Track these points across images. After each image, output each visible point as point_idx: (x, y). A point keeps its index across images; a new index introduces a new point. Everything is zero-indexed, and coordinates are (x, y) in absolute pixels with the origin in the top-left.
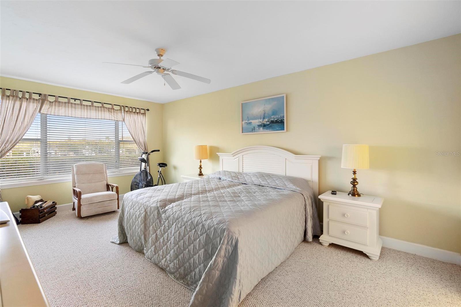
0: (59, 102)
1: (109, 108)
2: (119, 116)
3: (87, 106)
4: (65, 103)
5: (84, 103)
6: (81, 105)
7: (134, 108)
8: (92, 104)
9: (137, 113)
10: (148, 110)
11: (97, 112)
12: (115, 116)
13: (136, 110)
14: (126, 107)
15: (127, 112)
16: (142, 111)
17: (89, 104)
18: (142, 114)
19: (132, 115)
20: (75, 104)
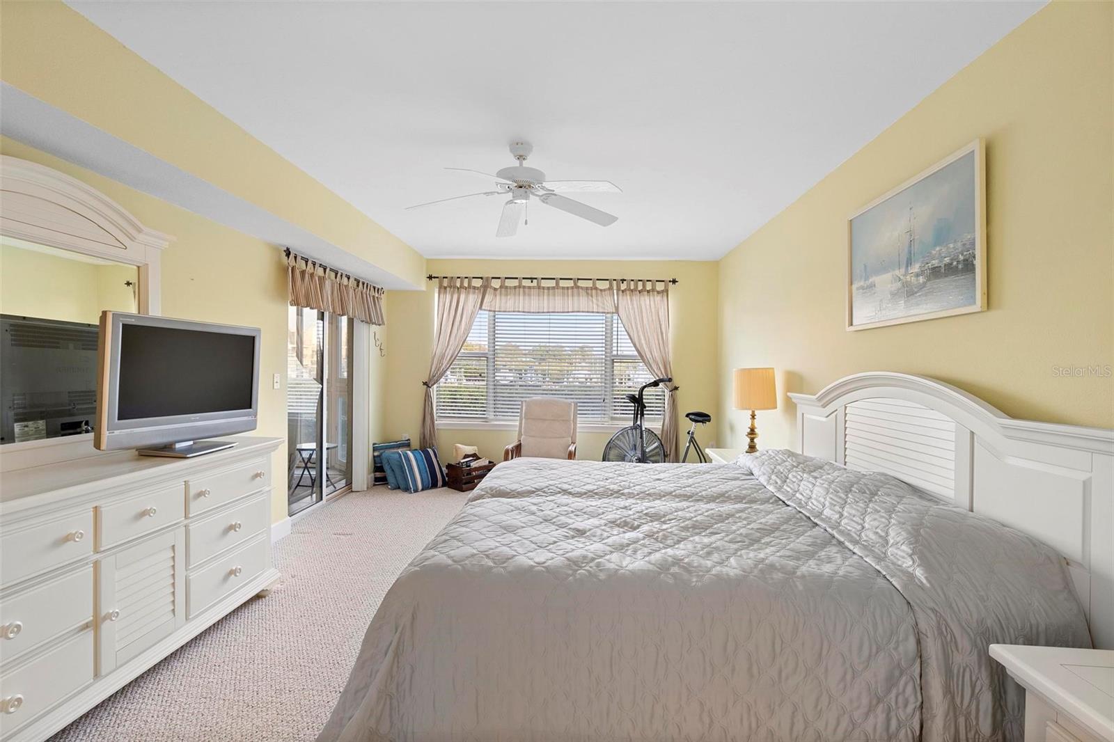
0: (507, 287)
1: (587, 288)
2: (608, 302)
3: (548, 288)
4: (515, 287)
5: (544, 283)
6: (539, 287)
7: (639, 281)
8: (557, 284)
9: (648, 292)
10: (674, 281)
11: (566, 298)
12: (600, 304)
13: (644, 286)
14: (623, 280)
15: (623, 291)
16: (660, 287)
17: (552, 283)
18: (658, 292)
19: (636, 298)
20: (529, 288)
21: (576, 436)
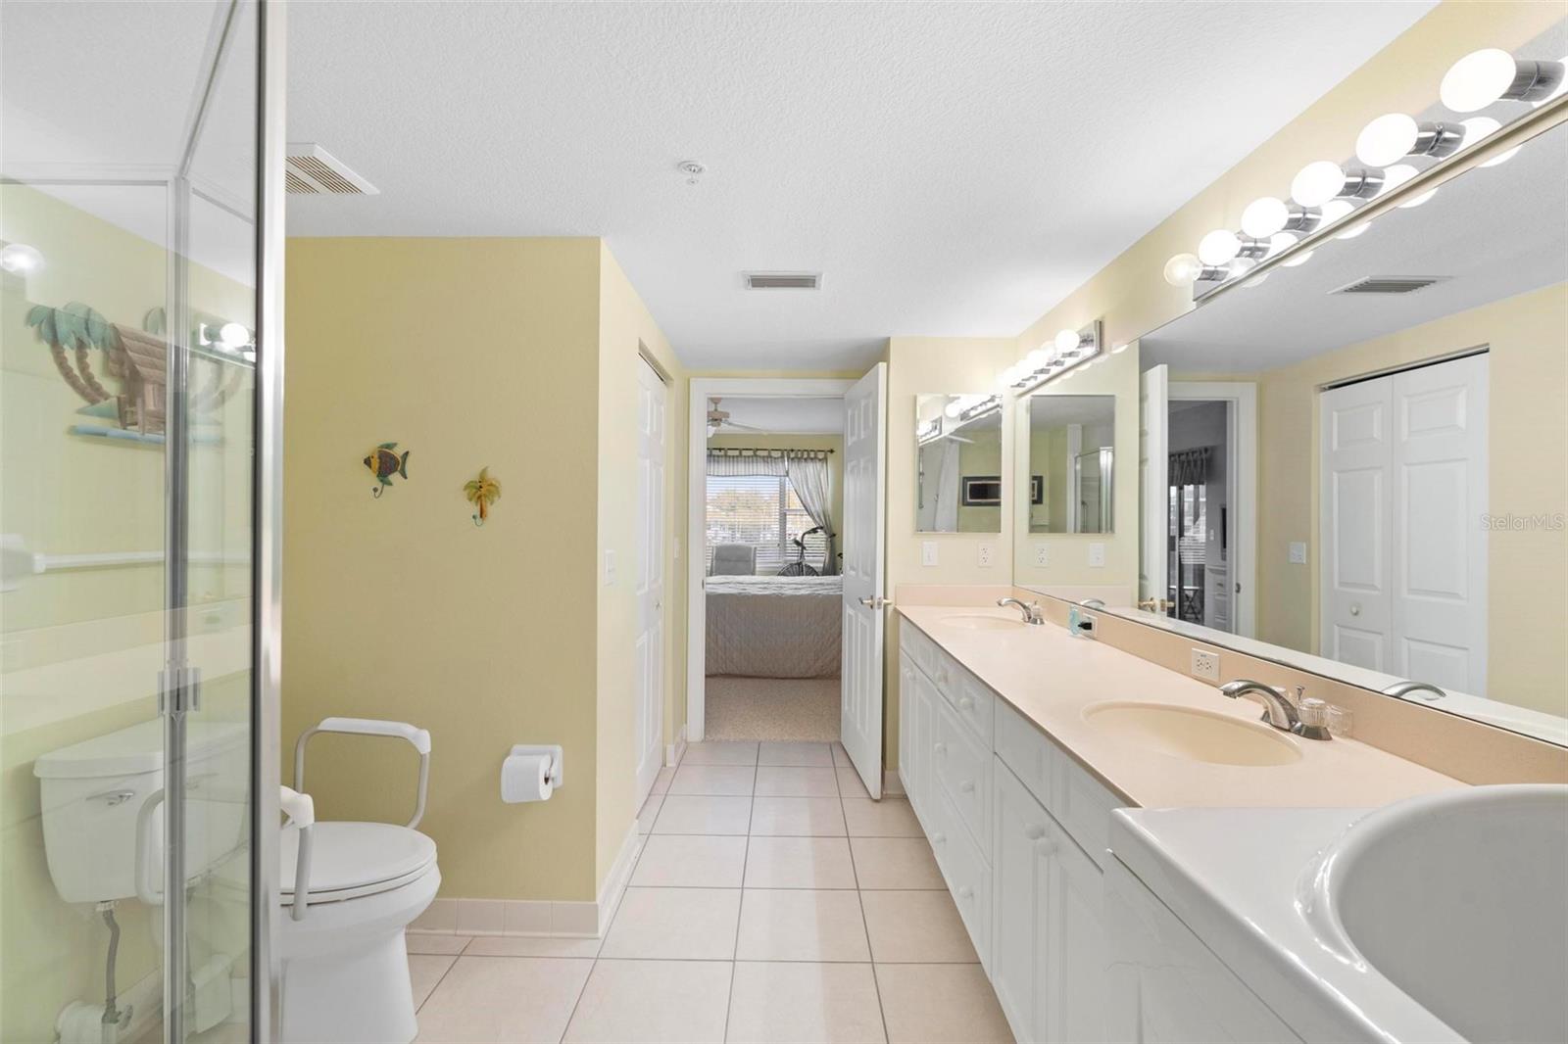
1: (764, 457)
2: (781, 468)
3: (733, 457)
5: (730, 453)
6: (726, 456)
7: (805, 450)
8: (740, 453)
9: (812, 459)
10: (832, 451)
11: (747, 464)
12: (774, 469)
13: (808, 455)
14: (792, 450)
15: (793, 459)
16: (821, 456)
17: (737, 453)
18: (820, 460)
19: (803, 464)
20: (718, 456)
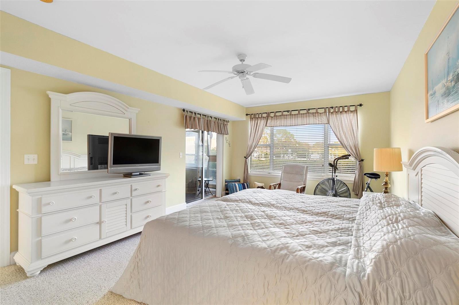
0: (276, 116)
1: (313, 113)
2: (324, 119)
3: (295, 115)
4: (280, 116)
5: (293, 113)
6: (291, 115)
7: (340, 107)
8: (299, 112)
9: (346, 112)
10: (361, 105)
11: (303, 118)
12: (320, 120)
13: (343, 109)
14: (332, 108)
15: (332, 113)
16: (352, 109)
17: (297, 112)
18: (352, 112)
19: (339, 116)
20: (286, 115)
21: (306, 182)
